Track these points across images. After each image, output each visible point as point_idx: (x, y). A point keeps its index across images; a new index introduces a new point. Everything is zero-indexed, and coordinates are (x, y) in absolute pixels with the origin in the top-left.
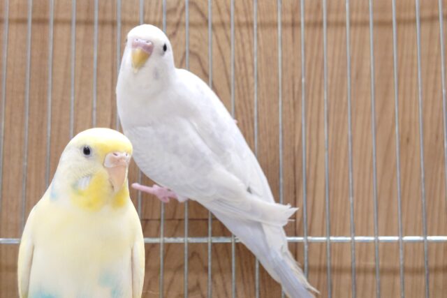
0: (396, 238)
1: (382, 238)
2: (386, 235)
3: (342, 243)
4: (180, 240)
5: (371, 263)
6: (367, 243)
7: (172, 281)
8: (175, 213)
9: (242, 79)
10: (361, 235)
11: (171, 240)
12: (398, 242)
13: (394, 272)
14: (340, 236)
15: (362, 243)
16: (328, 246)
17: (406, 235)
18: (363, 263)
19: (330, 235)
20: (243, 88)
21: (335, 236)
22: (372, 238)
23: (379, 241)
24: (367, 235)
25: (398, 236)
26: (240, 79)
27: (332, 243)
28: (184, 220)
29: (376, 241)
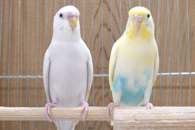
0: (188, 73)
1: (182, 73)
2: (184, 72)
3: (166, 76)
4: (100, 75)
5: (178, 84)
6: (176, 75)
7: (97, 93)
8: (98, 66)
9: (124, 11)
10: (174, 72)
11: (97, 75)
12: (189, 75)
13: (187, 88)
14: (165, 72)
15: (174, 75)
16: (161, 77)
17: (192, 72)
18: (174, 85)
19: (161, 72)
20: (125, 14)
21: (163, 73)
22: (178, 74)
23: (181, 75)
24: (176, 72)
25: (189, 72)
26: (123, 11)
27: (162, 76)
28: (102, 68)
29: (180, 75)
